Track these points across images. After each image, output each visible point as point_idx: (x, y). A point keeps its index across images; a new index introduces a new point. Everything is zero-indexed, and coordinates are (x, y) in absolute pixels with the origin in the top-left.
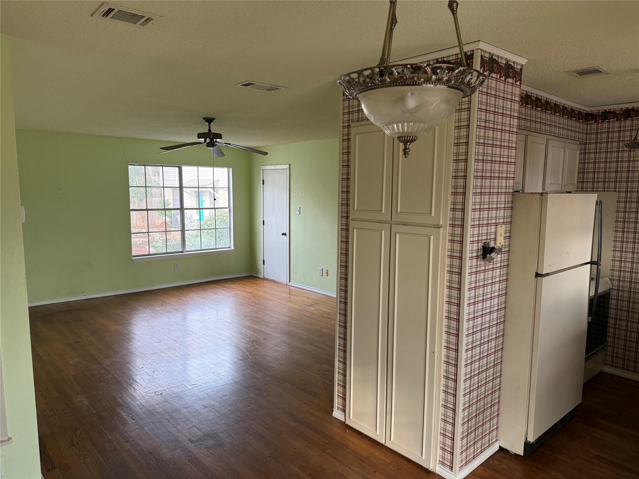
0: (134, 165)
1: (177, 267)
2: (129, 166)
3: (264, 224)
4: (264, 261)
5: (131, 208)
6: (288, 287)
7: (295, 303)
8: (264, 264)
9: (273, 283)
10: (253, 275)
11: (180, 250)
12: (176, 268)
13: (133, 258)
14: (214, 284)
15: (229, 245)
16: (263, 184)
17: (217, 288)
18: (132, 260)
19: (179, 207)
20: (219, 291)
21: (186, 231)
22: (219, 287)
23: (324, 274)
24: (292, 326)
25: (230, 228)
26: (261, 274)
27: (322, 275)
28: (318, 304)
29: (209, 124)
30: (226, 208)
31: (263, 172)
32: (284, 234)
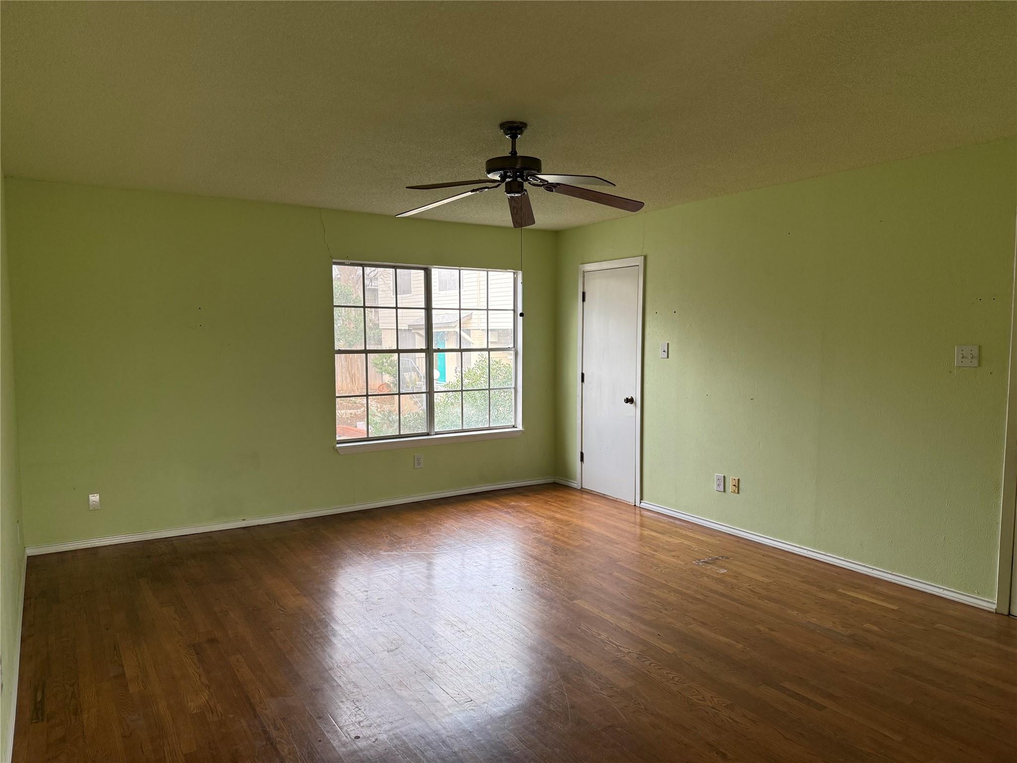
0: (343, 264)
1: (419, 464)
2: (335, 267)
3: (583, 381)
4: (582, 454)
5: (337, 348)
6: (638, 512)
7: (673, 554)
8: (582, 460)
9: (604, 501)
10: (557, 481)
11: (425, 431)
12: (416, 466)
13: (338, 446)
14: (489, 499)
15: (513, 420)
16: (584, 300)
17: (496, 508)
18: (336, 450)
19: (424, 347)
20: (500, 516)
21: (435, 394)
22: (497, 505)
23: (730, 487)
24: (694, 619)
25: (515, 389)
26: (576, 480)
27: (724, 491)
28: (728, 558)
29: (514, 137)
30: (508, 349)
31: (584, 277)
32: (630, 401)
